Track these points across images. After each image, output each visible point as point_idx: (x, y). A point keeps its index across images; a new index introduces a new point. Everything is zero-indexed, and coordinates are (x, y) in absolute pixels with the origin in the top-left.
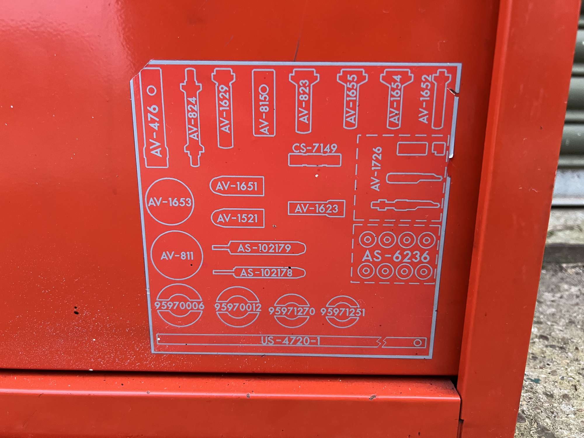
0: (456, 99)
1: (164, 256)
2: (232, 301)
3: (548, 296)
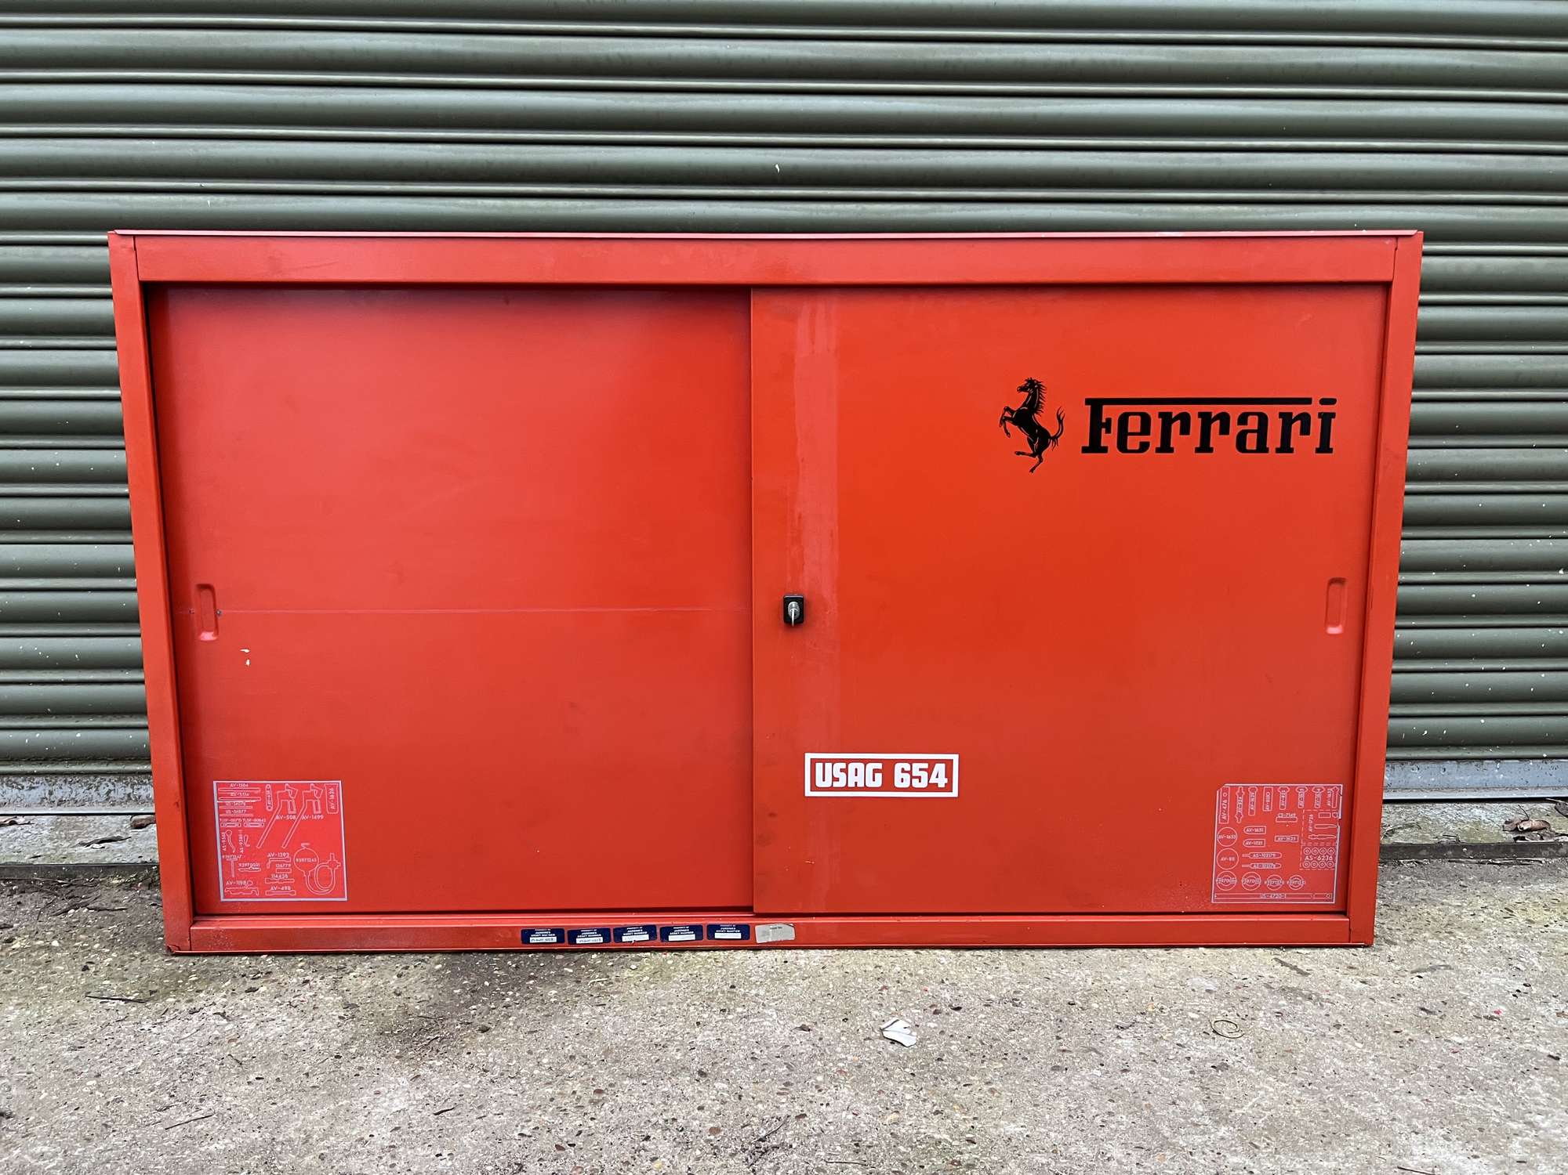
0: (1341, 797)
1: (1222, 859)
2: (1249, 879)
3: (1389, 883)
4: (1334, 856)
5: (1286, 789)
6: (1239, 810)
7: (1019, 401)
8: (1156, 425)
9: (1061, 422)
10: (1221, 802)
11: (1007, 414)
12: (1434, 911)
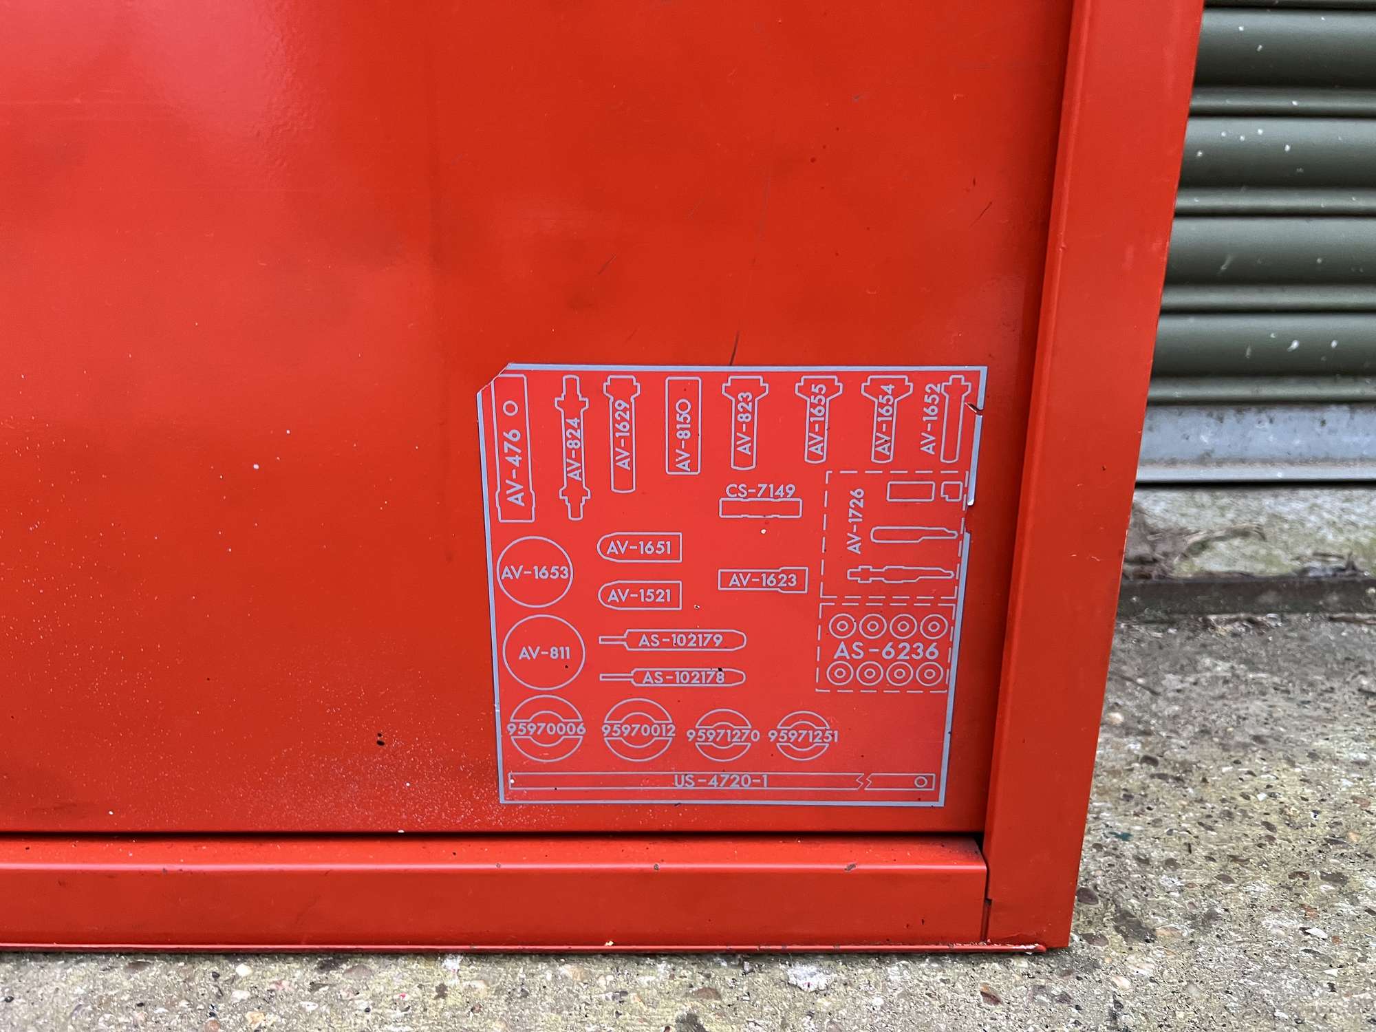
0: (979, 418)
1: (524, 654)
2: (630, 722)
3: (1172, 681)
4: (945, 645)
5: (754, 387)
6: (574, 471)
10: (500, 438)
12: (1290, 786)
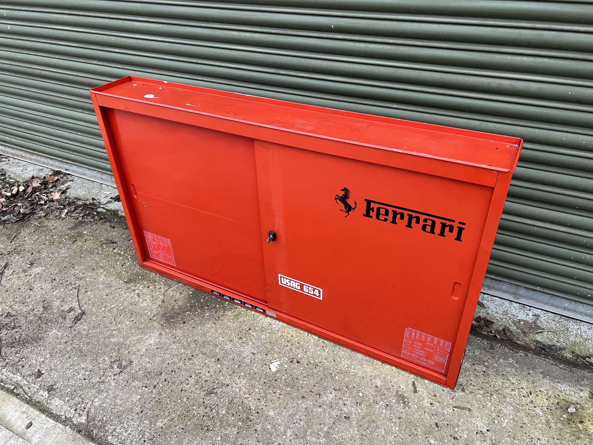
0: (450, 346)
1: (406, 347)
2: (414, 355)
4: (445, 361)
5: (430, 337)
6: (413, 336)
7: (341, 194)
8: (391, 214)
9: (356, 204)
10: (407, 332)
11: (337, 197)
